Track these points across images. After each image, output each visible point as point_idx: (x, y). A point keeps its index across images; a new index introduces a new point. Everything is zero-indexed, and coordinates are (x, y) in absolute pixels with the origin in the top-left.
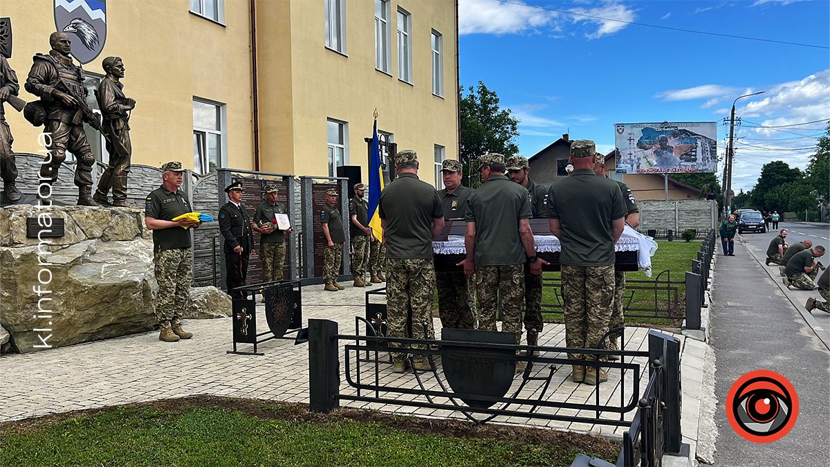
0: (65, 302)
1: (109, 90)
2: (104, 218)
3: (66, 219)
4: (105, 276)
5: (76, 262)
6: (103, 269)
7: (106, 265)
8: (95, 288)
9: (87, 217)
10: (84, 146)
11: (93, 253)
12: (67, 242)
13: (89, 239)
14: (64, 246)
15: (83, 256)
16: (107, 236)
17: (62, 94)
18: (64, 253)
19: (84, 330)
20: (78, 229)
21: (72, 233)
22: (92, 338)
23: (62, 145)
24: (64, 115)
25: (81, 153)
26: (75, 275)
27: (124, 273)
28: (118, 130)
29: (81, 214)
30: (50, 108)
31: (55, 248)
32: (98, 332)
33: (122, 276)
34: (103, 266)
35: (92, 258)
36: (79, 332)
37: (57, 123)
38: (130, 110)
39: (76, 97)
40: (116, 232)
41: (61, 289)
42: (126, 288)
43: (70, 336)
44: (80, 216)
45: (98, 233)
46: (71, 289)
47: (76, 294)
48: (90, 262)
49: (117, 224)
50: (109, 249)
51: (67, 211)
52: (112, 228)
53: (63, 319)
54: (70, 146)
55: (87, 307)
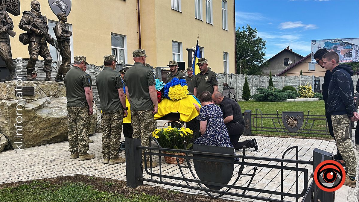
0: (34, 126)
1: (59, 27)
2: (55, 87)
3: (35, 87)
4: (54, 114)
5: (40, 107)
6: (54, 110)
7: (56, 108)
8: (49, 119)
9: (47, 86)
10: (47, 54)
11: (49, 103)
12: (36, 98)
13: (48, 96)
14: (35, 100)
15: (43, 104)
16: (57, 95)
17: (35, 29)
18: (34, 103)
19: (44, 139)
20: (42, 92)
21: (38, 93)
22: (49, 142)
23: (36, 53)
24: (37, 39)
25: (46, 57)
26: (39, 114)
27: (64, 112)
28: (64, 46)
29: (43, 85)
30: (31, 36)
31: (30, 101)
32: (52, 139)
33: (62, 113)
34: (54, 109)
35: (49, 105)
36: (42, 140)
37: (34, 43)
38: (70, 36)
39: (42, 30)
40: (62, 93)
41: (32, 120)
42: (64, 119)
43: (38, 142)
44: (43, 86)
45: (52, 93)
46: (37, 120)
47: (40, 122)
48: (47, 107)
49: (62, 89)
50: (57, 101)
51: (36, 84)
52: (59, 91)
53: (34, 134)
54: (40, 53)
55: (45, 128)
